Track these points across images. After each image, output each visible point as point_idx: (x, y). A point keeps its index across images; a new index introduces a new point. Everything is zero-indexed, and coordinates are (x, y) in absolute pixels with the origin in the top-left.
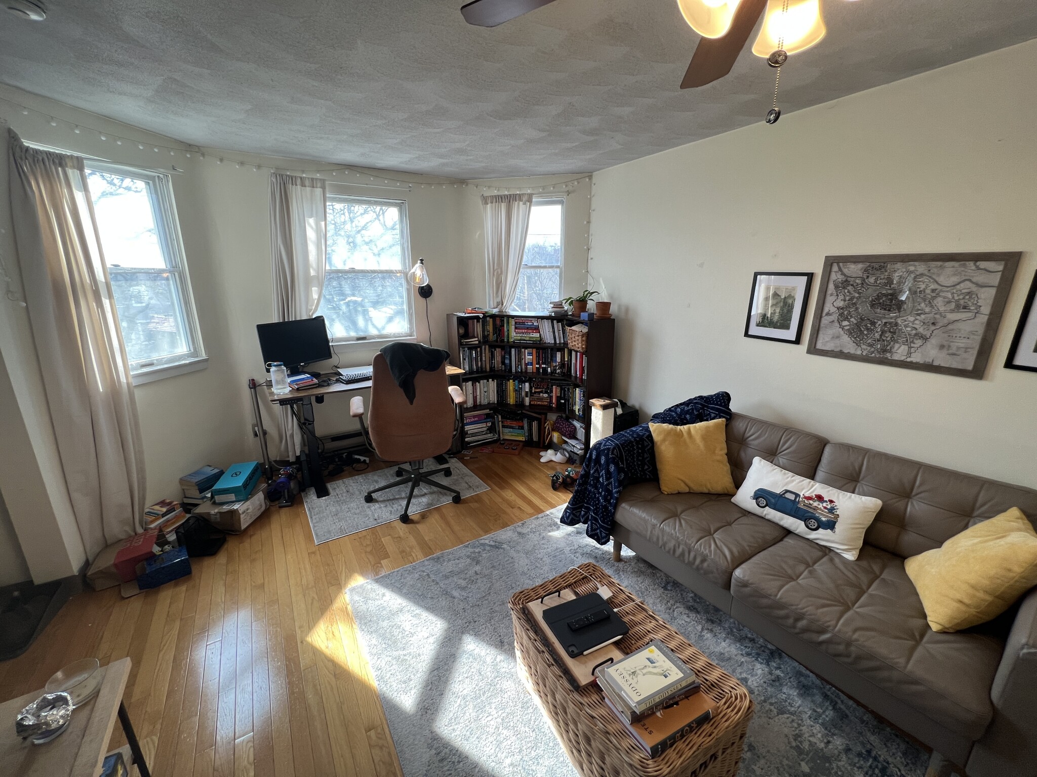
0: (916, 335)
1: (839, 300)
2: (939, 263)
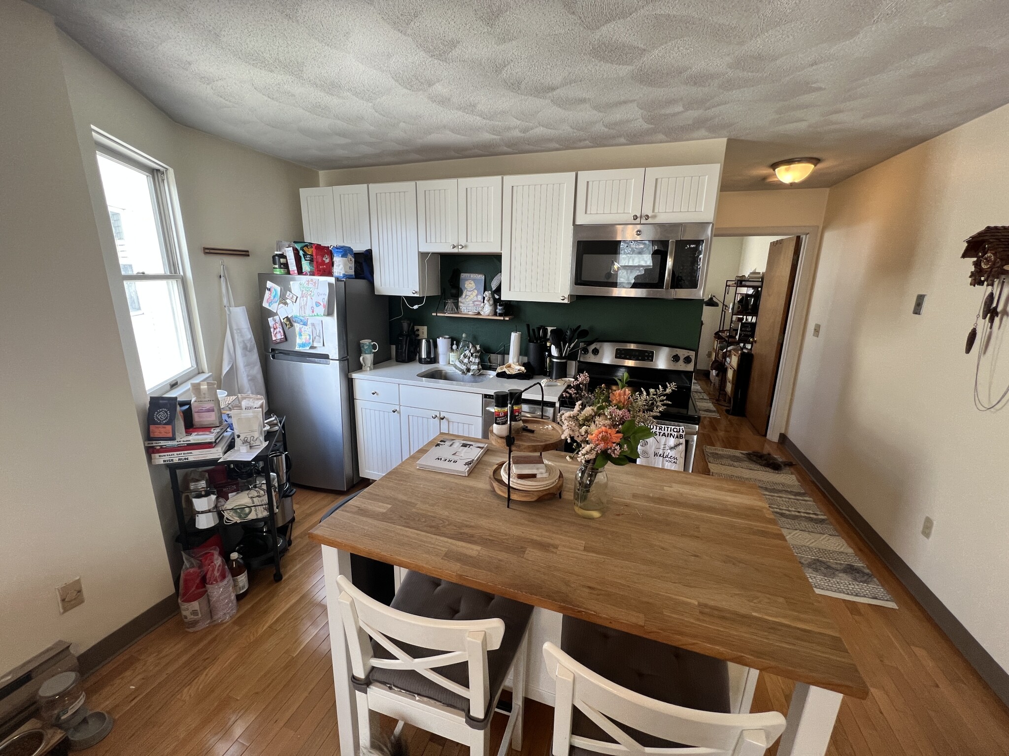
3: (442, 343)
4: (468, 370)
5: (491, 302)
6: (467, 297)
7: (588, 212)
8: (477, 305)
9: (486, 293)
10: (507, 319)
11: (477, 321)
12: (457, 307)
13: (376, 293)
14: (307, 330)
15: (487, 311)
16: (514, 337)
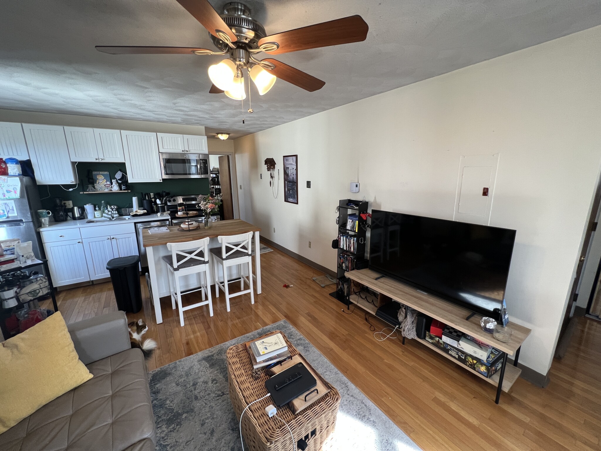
3: (88, 207)
4: (113, 218)
6: (100, 183)
7: (164, 148)
8: (107, 186)
9: (113, 180)
10: (129, 191)
11: (111, 194)
12: (95, 188)
13: (38, 184)
15: (116, 188)
16: (135, 199)
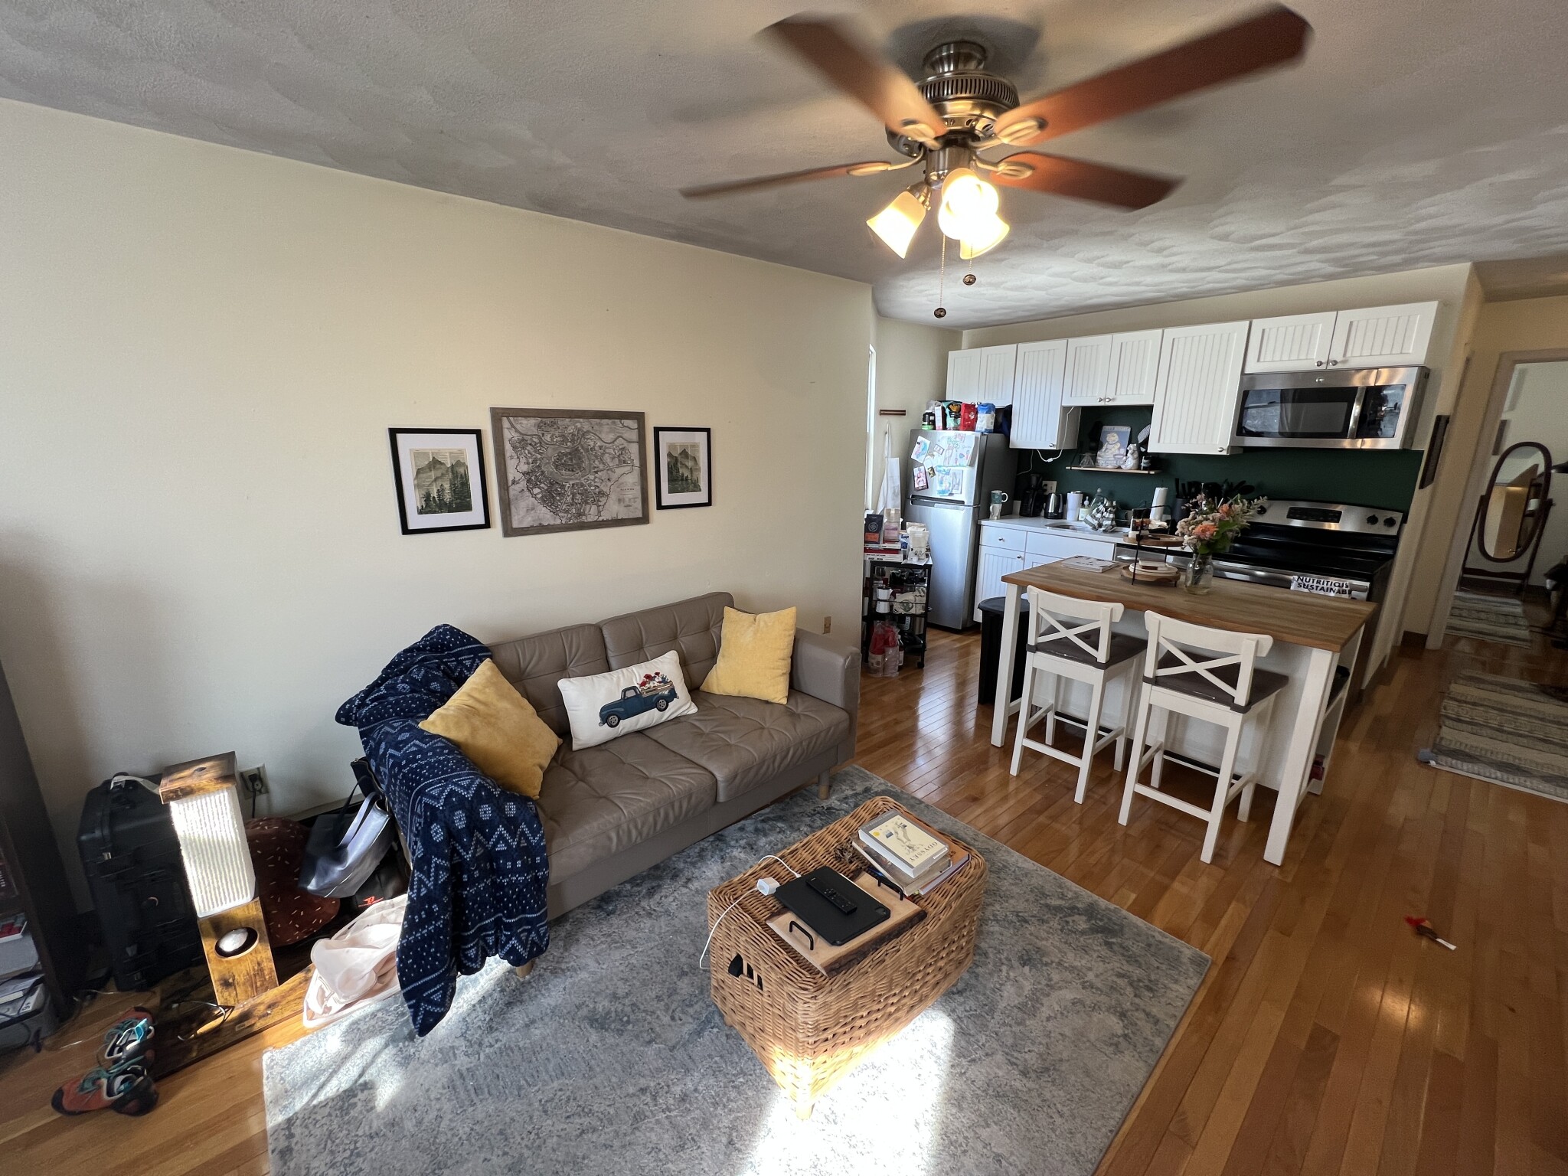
0: (599, 492)
1: (522, 464)
2: (598, 420)
3: (1073, 498)
4: (1100, 525)
5: (1136, 455)
6: (1108, 450)
7: (1262, 360)
8: (1119, 458)
9: (1131, 446)
10: (1152, 472)
11: (1117, 475)
12: (1095, 460)
14: (948, 479)
15: (1129, 464)
16: (1159, 494)
